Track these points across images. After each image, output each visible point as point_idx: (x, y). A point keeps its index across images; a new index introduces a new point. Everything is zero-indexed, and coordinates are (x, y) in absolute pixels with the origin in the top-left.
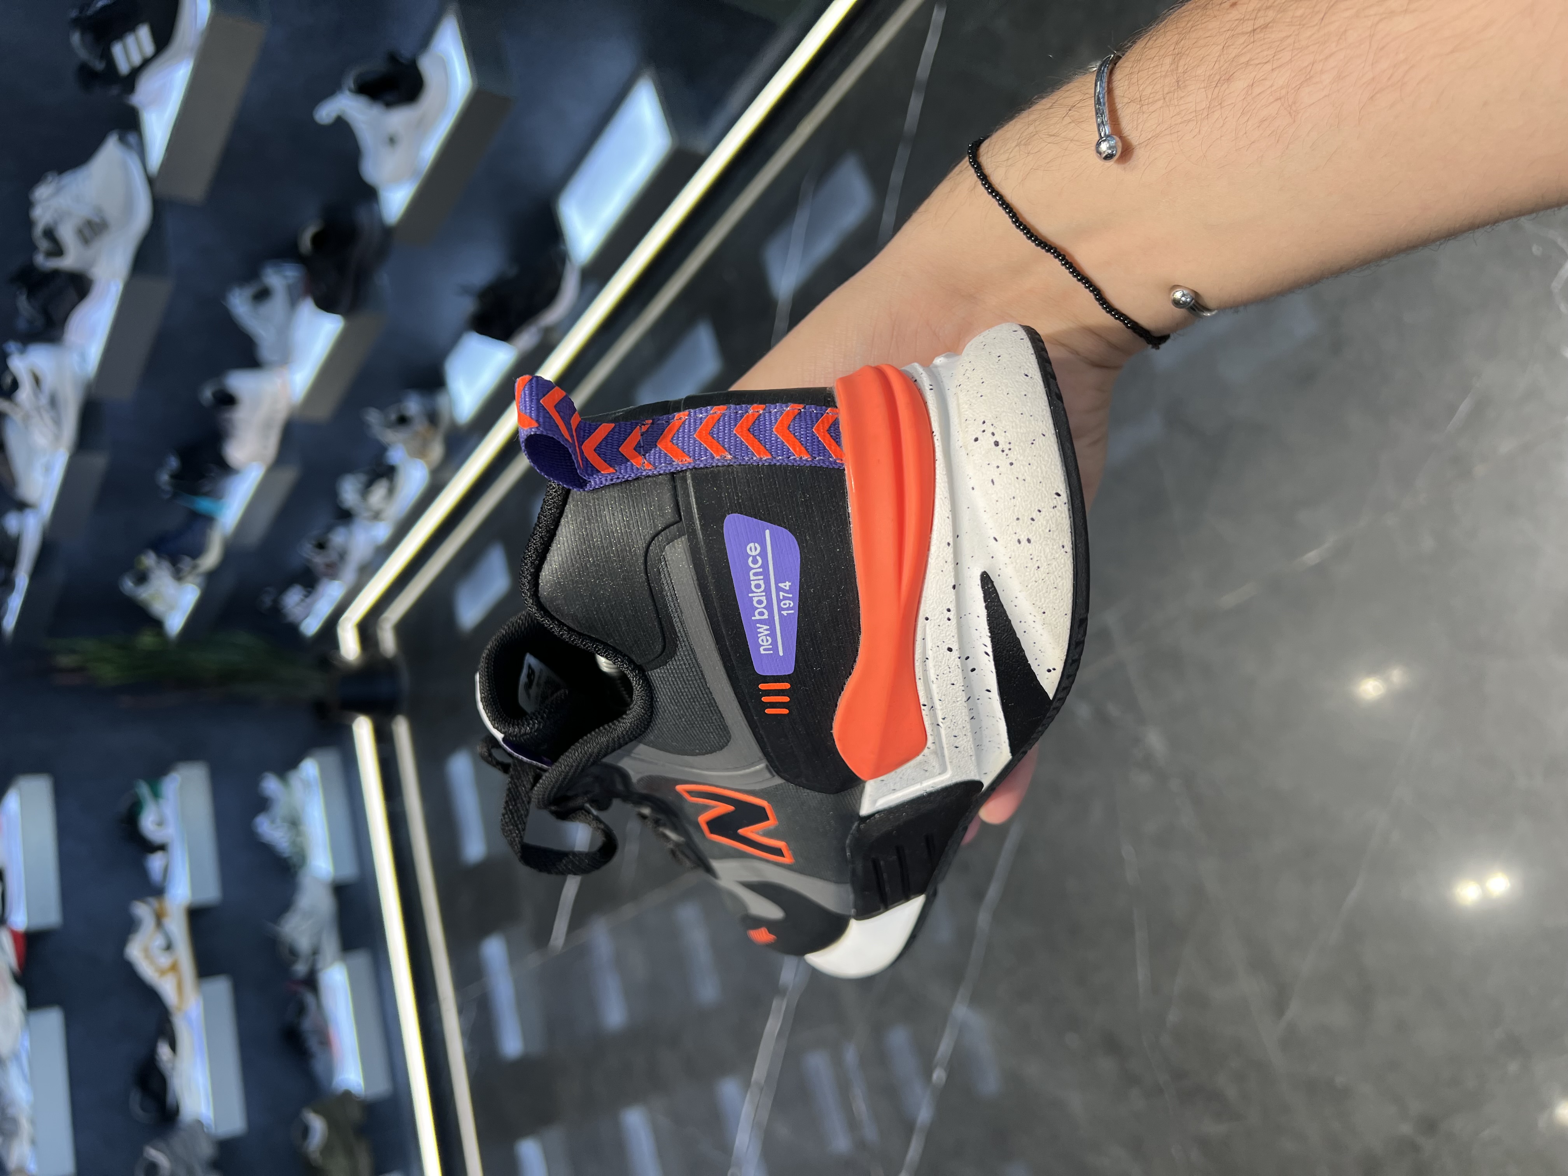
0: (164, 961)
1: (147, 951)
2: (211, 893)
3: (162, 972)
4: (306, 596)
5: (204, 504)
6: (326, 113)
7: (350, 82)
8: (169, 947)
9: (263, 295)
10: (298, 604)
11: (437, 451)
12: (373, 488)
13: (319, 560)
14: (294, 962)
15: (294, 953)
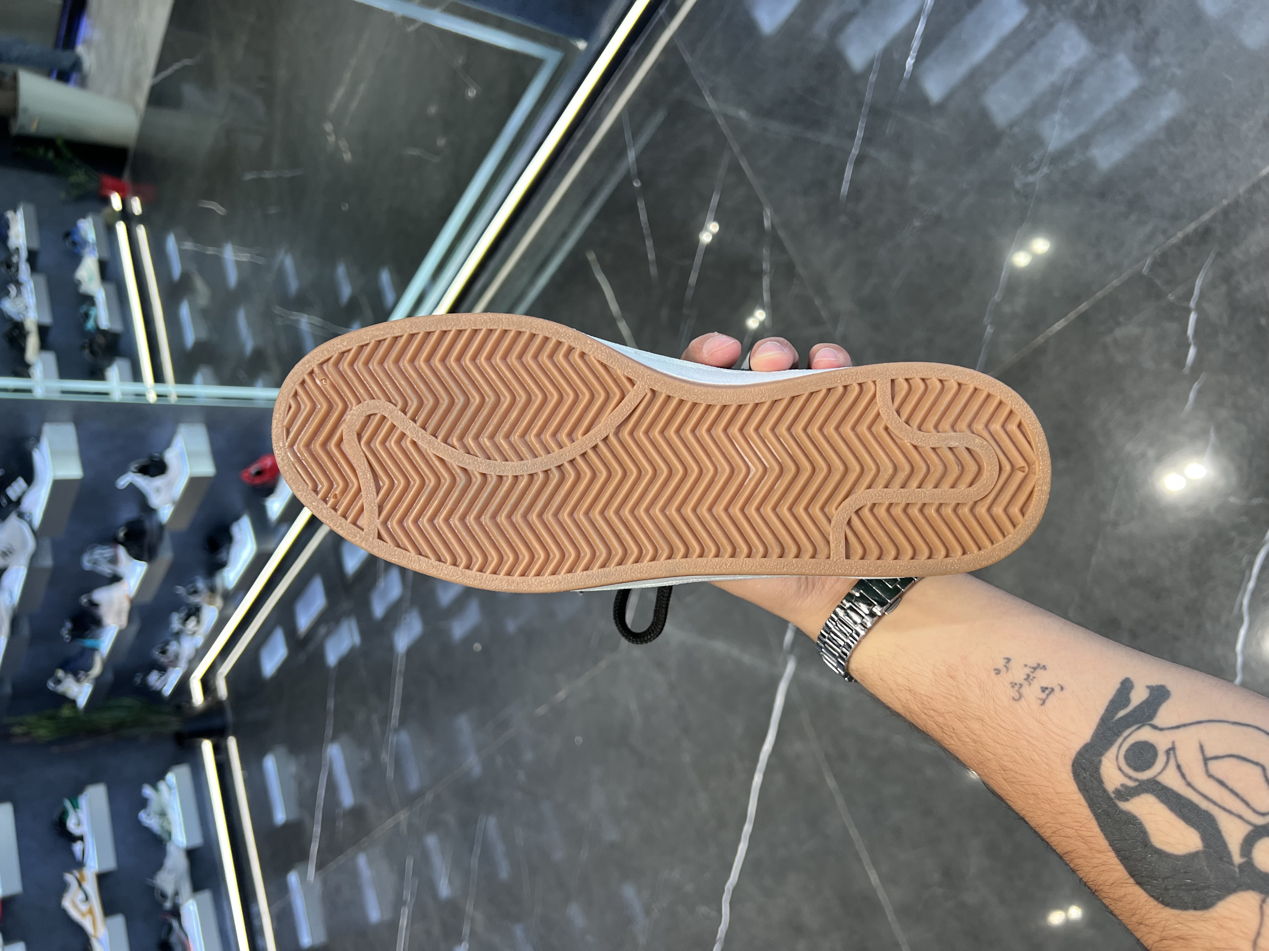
0: (84, 908)
1: (74, 902)
2: (110, 864)
3: (83, 915)
4: (161, 676)
5: (89, 643)
6: (123, 483)
7: (133, 468)
8: (87, 898)
10: (157, 681)
11: (219, 602)
12: (188, 622)
13: (163, 659)
14: (164, 901)
15: (164, 896)
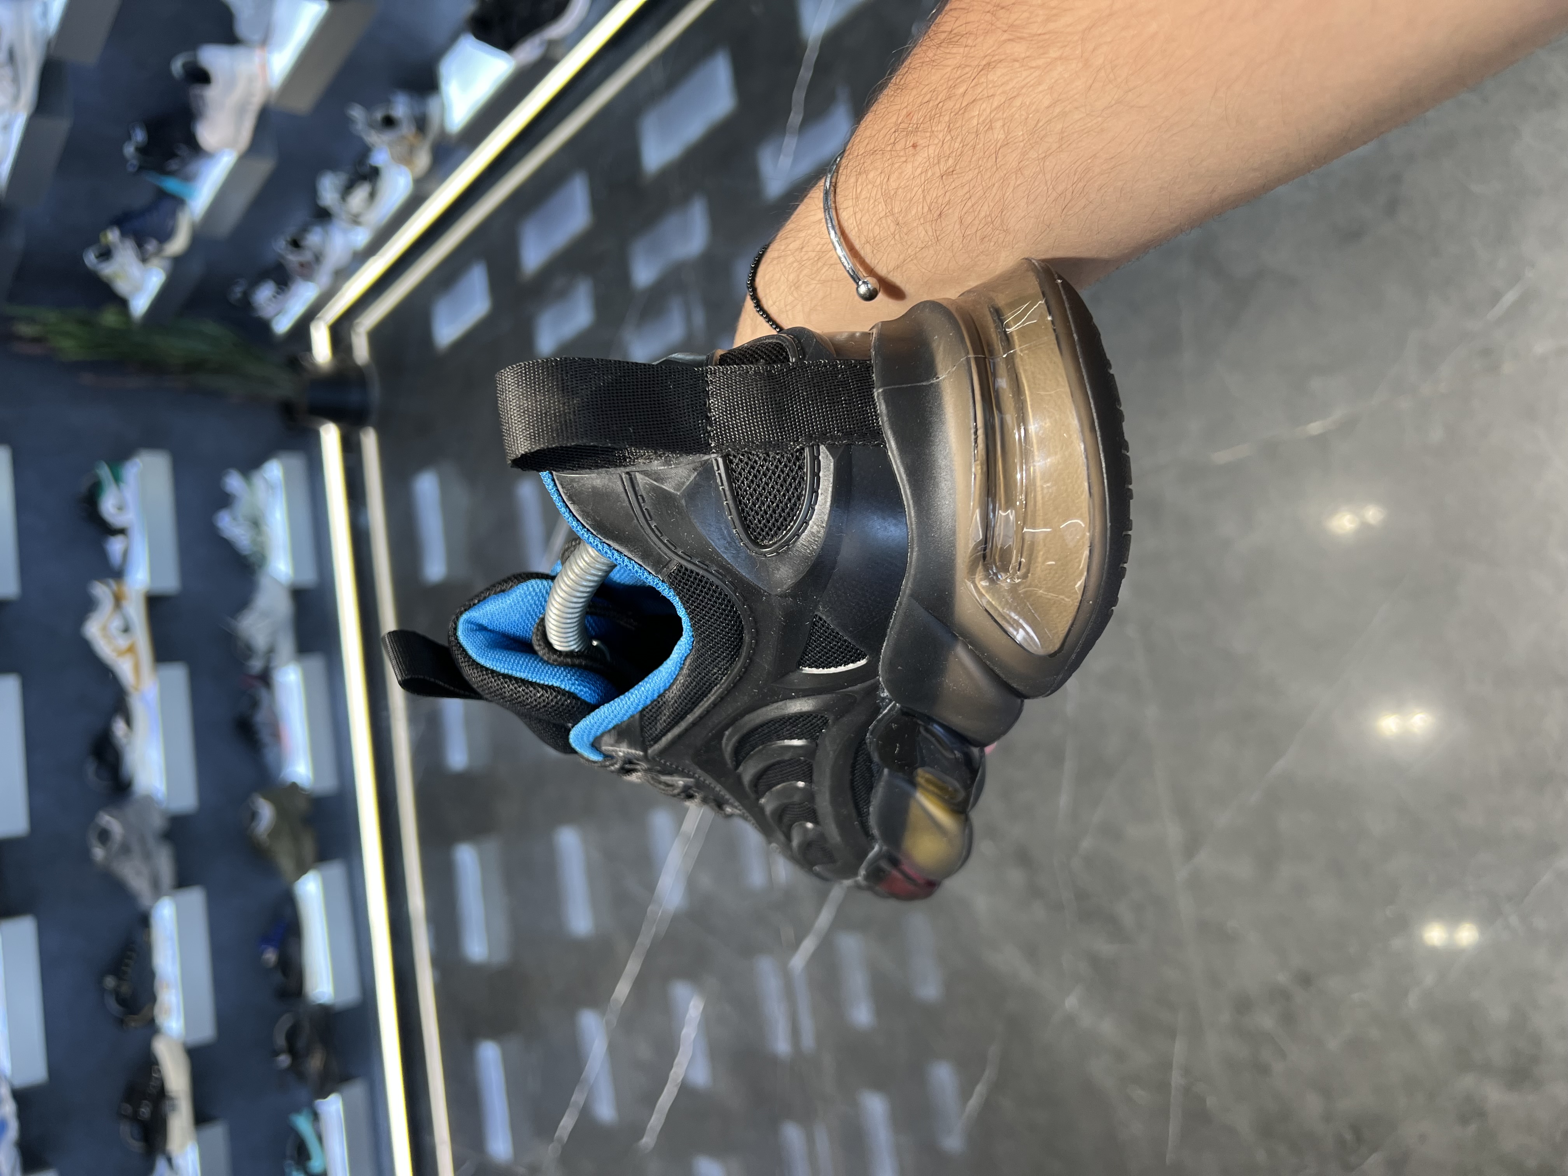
0: (123, 642)
1: (104, 629)
2: (170, 583)
3: (121, 653)
4: (278, 293)
5: (171, 185)
8: (126, 630)
10: (269, 301)
11: (423, 160)
12: (352, 191)
13: (293, 259)
14: (249, 658)
15: (248, 651)
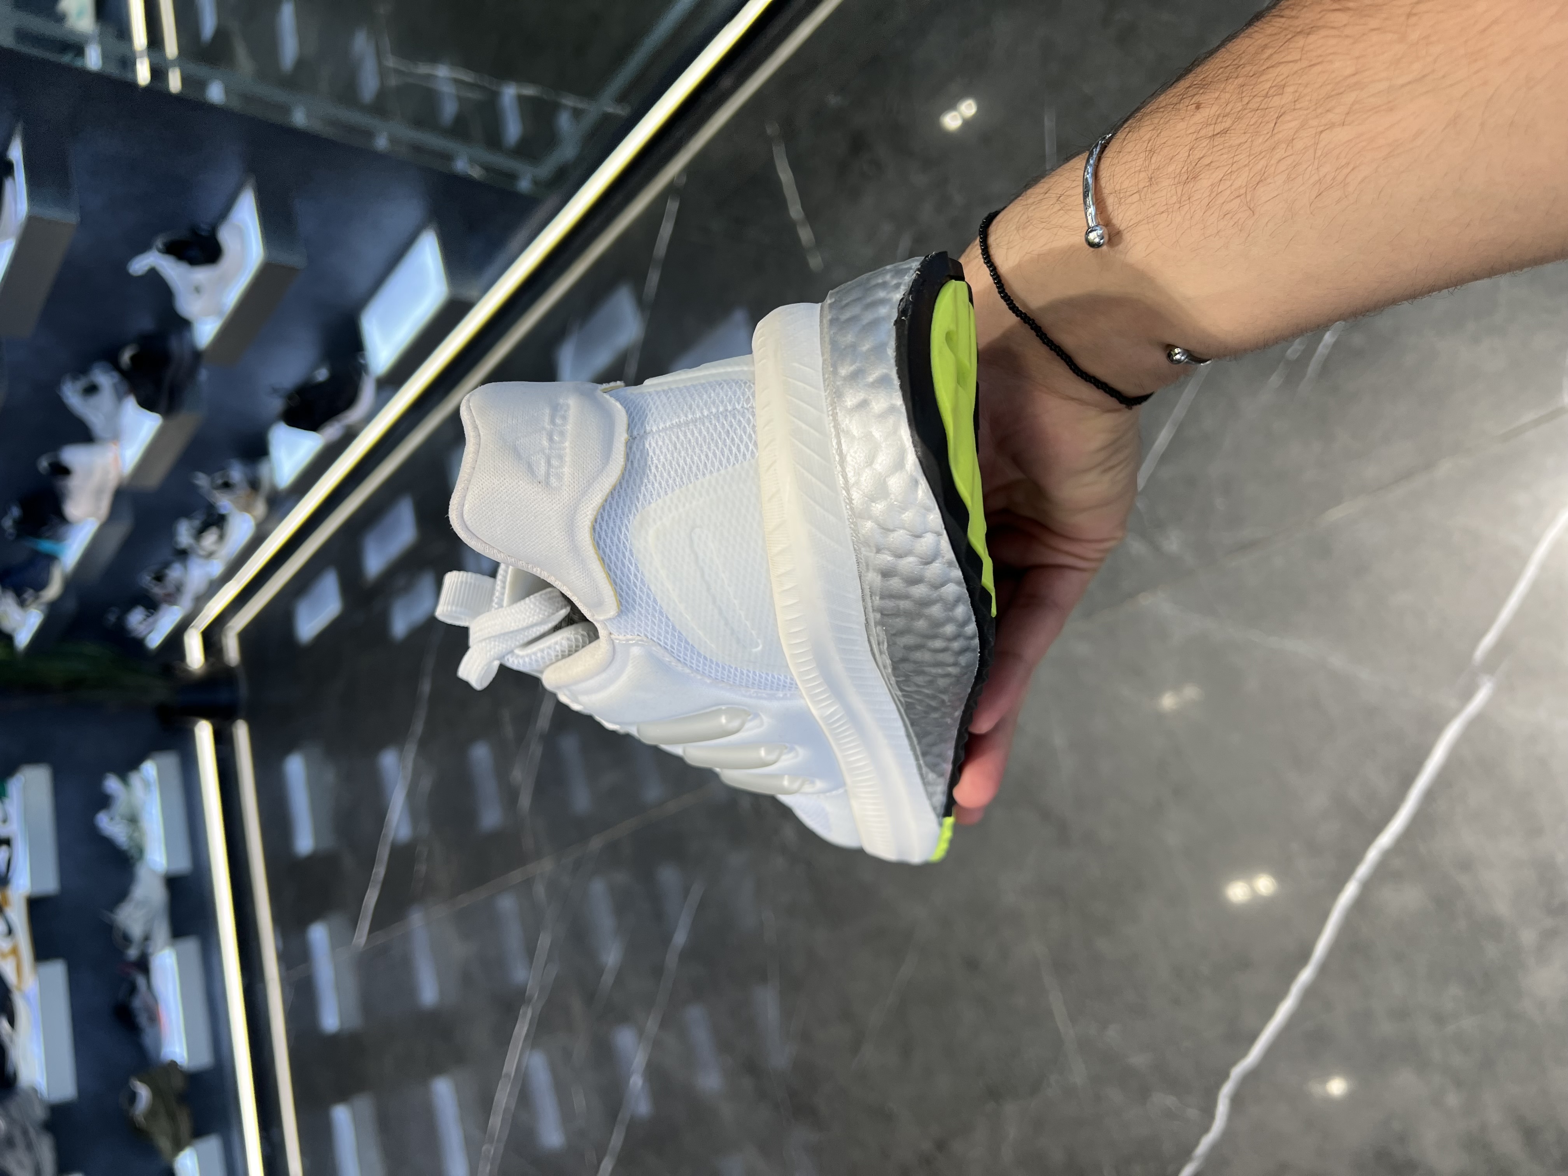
0: (6, 945)
2: (50, 885)
3: (4, 956)
4: (148, 616)
5: (45, 546)
6: (140, 265)
7: (159, 243)
8: (10, 932)
9: (92, 390)
10: (141, 623)
11: (260, 508)
12: (204, 534)
13: (157, 590)
14: (127, 947)
15: (125, 940)
